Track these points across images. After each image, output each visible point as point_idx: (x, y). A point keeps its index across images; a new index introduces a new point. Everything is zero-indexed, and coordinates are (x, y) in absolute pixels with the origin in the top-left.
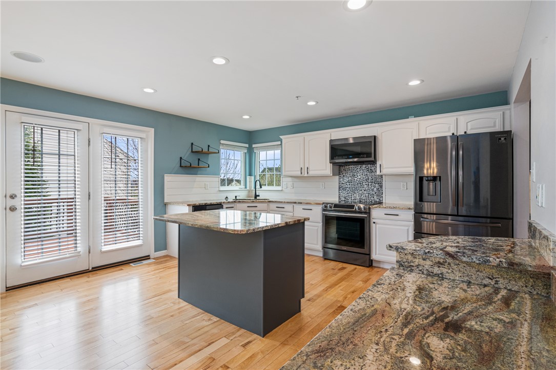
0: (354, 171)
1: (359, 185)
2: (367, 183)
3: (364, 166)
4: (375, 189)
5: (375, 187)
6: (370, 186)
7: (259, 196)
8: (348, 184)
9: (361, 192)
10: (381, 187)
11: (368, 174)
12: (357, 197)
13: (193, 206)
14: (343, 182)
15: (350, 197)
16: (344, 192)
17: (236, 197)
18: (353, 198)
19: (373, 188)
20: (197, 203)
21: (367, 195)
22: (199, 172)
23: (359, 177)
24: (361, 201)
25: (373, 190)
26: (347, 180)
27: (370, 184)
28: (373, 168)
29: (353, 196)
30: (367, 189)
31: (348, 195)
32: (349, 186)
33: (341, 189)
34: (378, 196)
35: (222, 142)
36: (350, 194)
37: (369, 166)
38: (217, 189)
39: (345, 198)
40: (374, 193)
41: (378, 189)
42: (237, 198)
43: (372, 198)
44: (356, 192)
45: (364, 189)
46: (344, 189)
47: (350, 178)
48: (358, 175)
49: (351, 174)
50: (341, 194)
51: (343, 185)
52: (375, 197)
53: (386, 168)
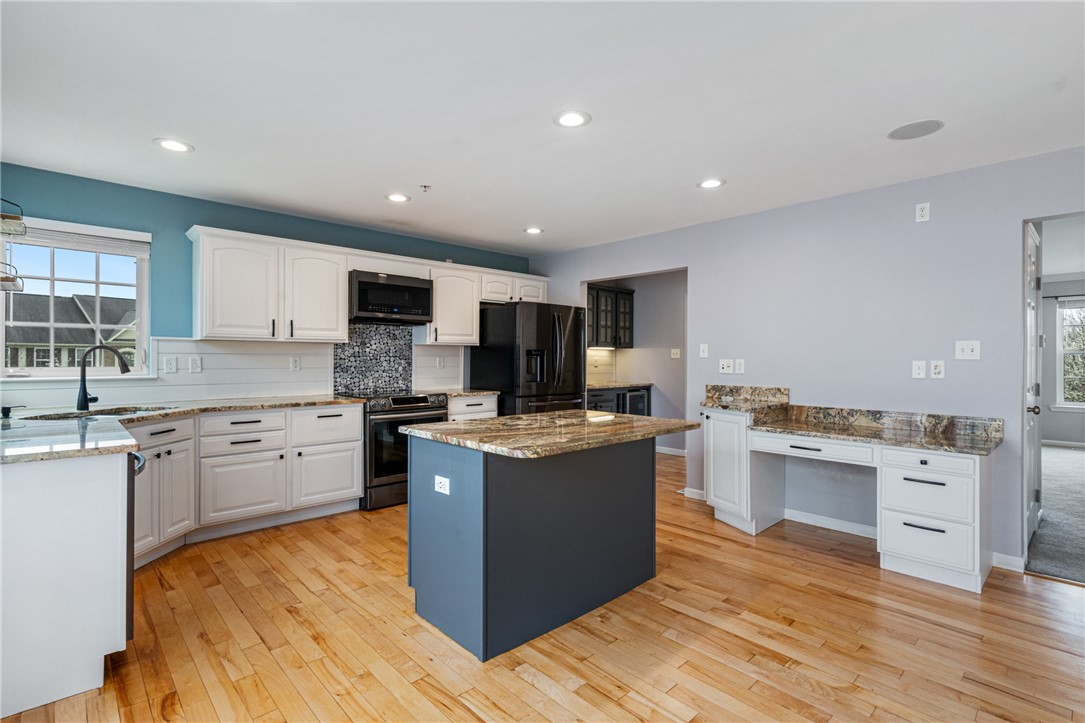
0: (364, 336)
1: (374, 361)
2: (387, 358)
3: (383, 327)
4: (401, 369)
5: (400, 364)
6: (392, 363)
7: (95, 400)
8: (352, 359)
9: (377, 375)
10: (410, 364)
11: (390, 341)
12: (371, 384)
14: (343, 356)
15: (357, 384)
16: (346, 375)
18: (362, 387)
19: (396, 366)
21: (387, 379)
23: (374, 347)
24: (376, 391)
25: (397, 370)
26: (351, 351)
27: (392, 359)
28: (397, 332)
29: (362, 383)
30: (387, 368)
31: (352, 381)
32: (354, 364)
33: (338, 369)
34: (404, 379)
36: (356, 380)
37: (391, 328)
39: (346, 387)
40: (398, 375)
41: (404, 368)
43: (395, 385)
44: (368, 374)
45: (383, 368)
46: (345, 370)
47: (357, 349)
48: (373, 342)
49: (359, 341)
50: (338, 380)
51: (341, 362)
52: (400, 382)
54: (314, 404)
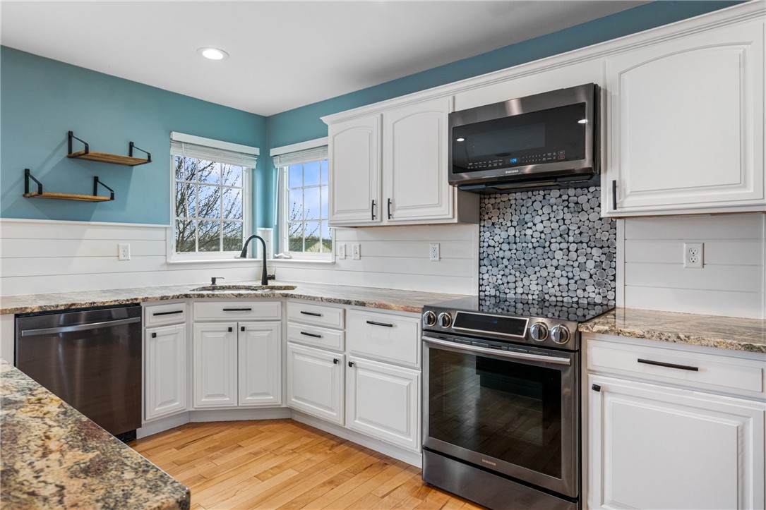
0: (524, 210)
1: (540, 250)
2: (564, 245)
3: (555, 193)
4: (590, 264)
5: (588, 256)
6: (573, 255)
7: (273, 278)
8: (505, 247)
9: (544, 273)
10: (611, 257)
11: (568, 216)
12: (534, 287)
13: (17, 316)
14: (492, 243)
15: (511, 285)
16: (495, 270)
17: (214, 280)
18: (520, 290)
19: (582, 259)
20: (34, 306)
21: (564, 281)
22: (96, 213)
23: (540, 227)
24: (544, 300)
25: (582, 267)
26: (504, 235)
27: (573, 247)
28: (583, 199)
29: (519, 284)
30: (562, 263)
31: (505, 280)
32: (508, 254)
33: (486, 262)
34: (598, 284)
35: (176, 136)
36: (511, 279)
37: (571, 192)
38: (162, 260)
39: (497, 288)
40: (585, 275)
41: (599, 265)
42: (218, 283)
43: (580, 293)
44: (530, 270)
45: (555, 263)
46: (495, 263)
47: (512, 231)
48: (537, 220)
49: (516, 218)
50: (486, 276)
51: (490, 251)
52: (590, 289)
53: (634, 193)
54: (363, 304)
